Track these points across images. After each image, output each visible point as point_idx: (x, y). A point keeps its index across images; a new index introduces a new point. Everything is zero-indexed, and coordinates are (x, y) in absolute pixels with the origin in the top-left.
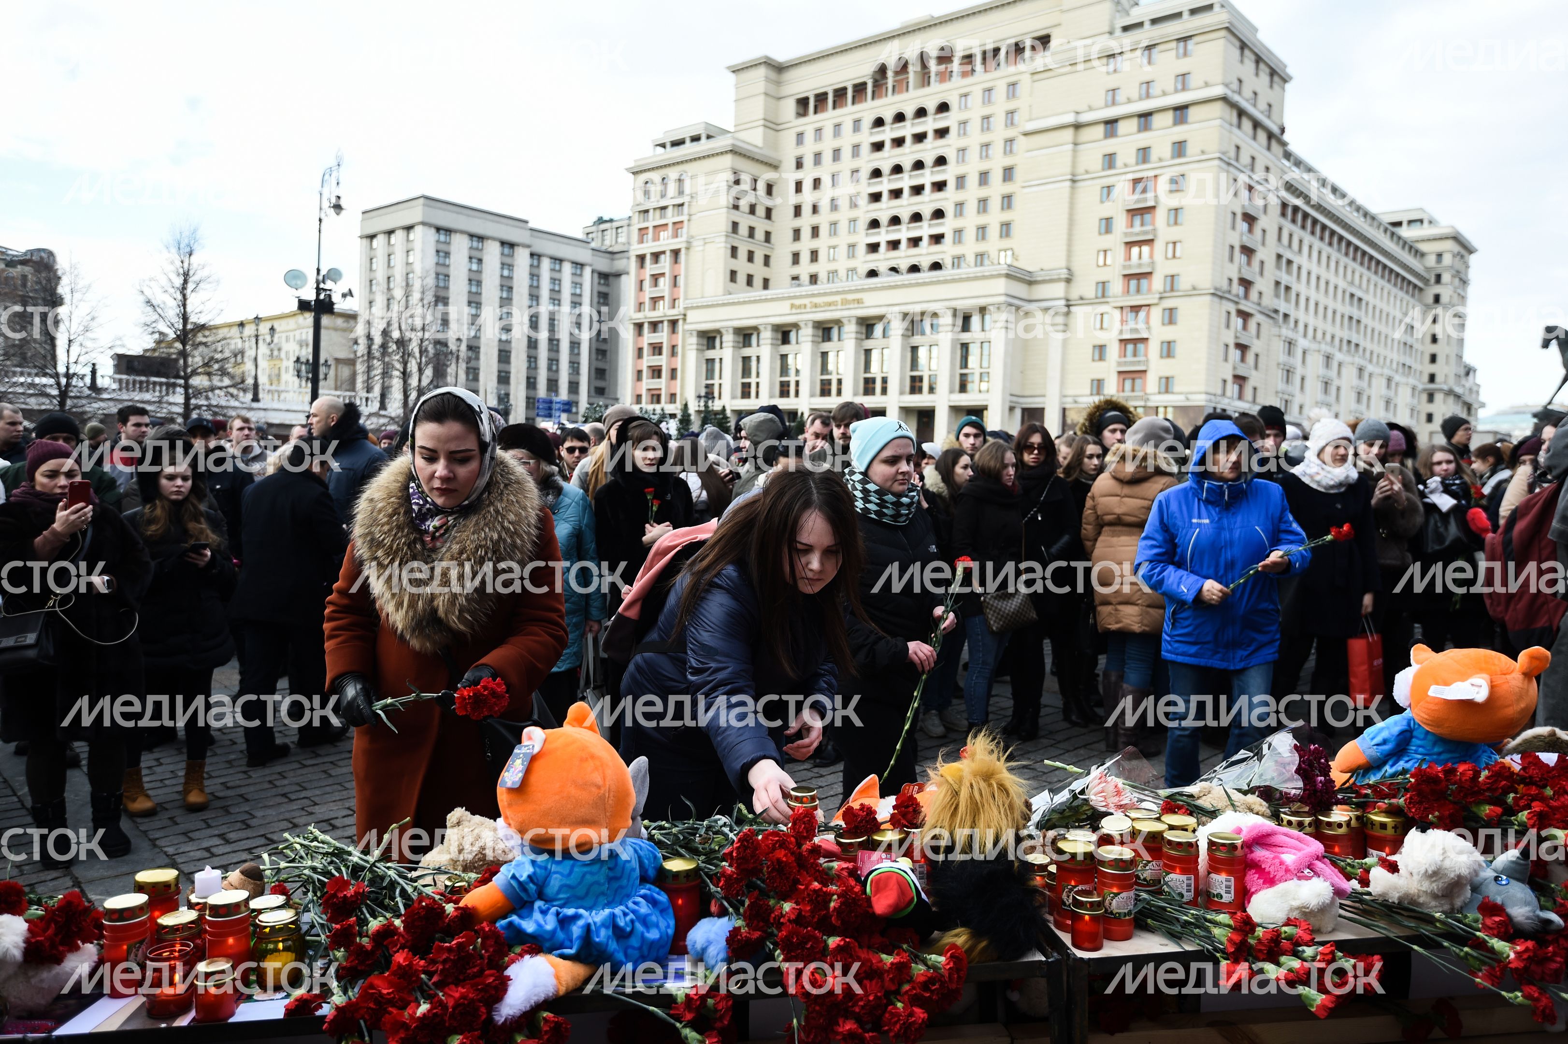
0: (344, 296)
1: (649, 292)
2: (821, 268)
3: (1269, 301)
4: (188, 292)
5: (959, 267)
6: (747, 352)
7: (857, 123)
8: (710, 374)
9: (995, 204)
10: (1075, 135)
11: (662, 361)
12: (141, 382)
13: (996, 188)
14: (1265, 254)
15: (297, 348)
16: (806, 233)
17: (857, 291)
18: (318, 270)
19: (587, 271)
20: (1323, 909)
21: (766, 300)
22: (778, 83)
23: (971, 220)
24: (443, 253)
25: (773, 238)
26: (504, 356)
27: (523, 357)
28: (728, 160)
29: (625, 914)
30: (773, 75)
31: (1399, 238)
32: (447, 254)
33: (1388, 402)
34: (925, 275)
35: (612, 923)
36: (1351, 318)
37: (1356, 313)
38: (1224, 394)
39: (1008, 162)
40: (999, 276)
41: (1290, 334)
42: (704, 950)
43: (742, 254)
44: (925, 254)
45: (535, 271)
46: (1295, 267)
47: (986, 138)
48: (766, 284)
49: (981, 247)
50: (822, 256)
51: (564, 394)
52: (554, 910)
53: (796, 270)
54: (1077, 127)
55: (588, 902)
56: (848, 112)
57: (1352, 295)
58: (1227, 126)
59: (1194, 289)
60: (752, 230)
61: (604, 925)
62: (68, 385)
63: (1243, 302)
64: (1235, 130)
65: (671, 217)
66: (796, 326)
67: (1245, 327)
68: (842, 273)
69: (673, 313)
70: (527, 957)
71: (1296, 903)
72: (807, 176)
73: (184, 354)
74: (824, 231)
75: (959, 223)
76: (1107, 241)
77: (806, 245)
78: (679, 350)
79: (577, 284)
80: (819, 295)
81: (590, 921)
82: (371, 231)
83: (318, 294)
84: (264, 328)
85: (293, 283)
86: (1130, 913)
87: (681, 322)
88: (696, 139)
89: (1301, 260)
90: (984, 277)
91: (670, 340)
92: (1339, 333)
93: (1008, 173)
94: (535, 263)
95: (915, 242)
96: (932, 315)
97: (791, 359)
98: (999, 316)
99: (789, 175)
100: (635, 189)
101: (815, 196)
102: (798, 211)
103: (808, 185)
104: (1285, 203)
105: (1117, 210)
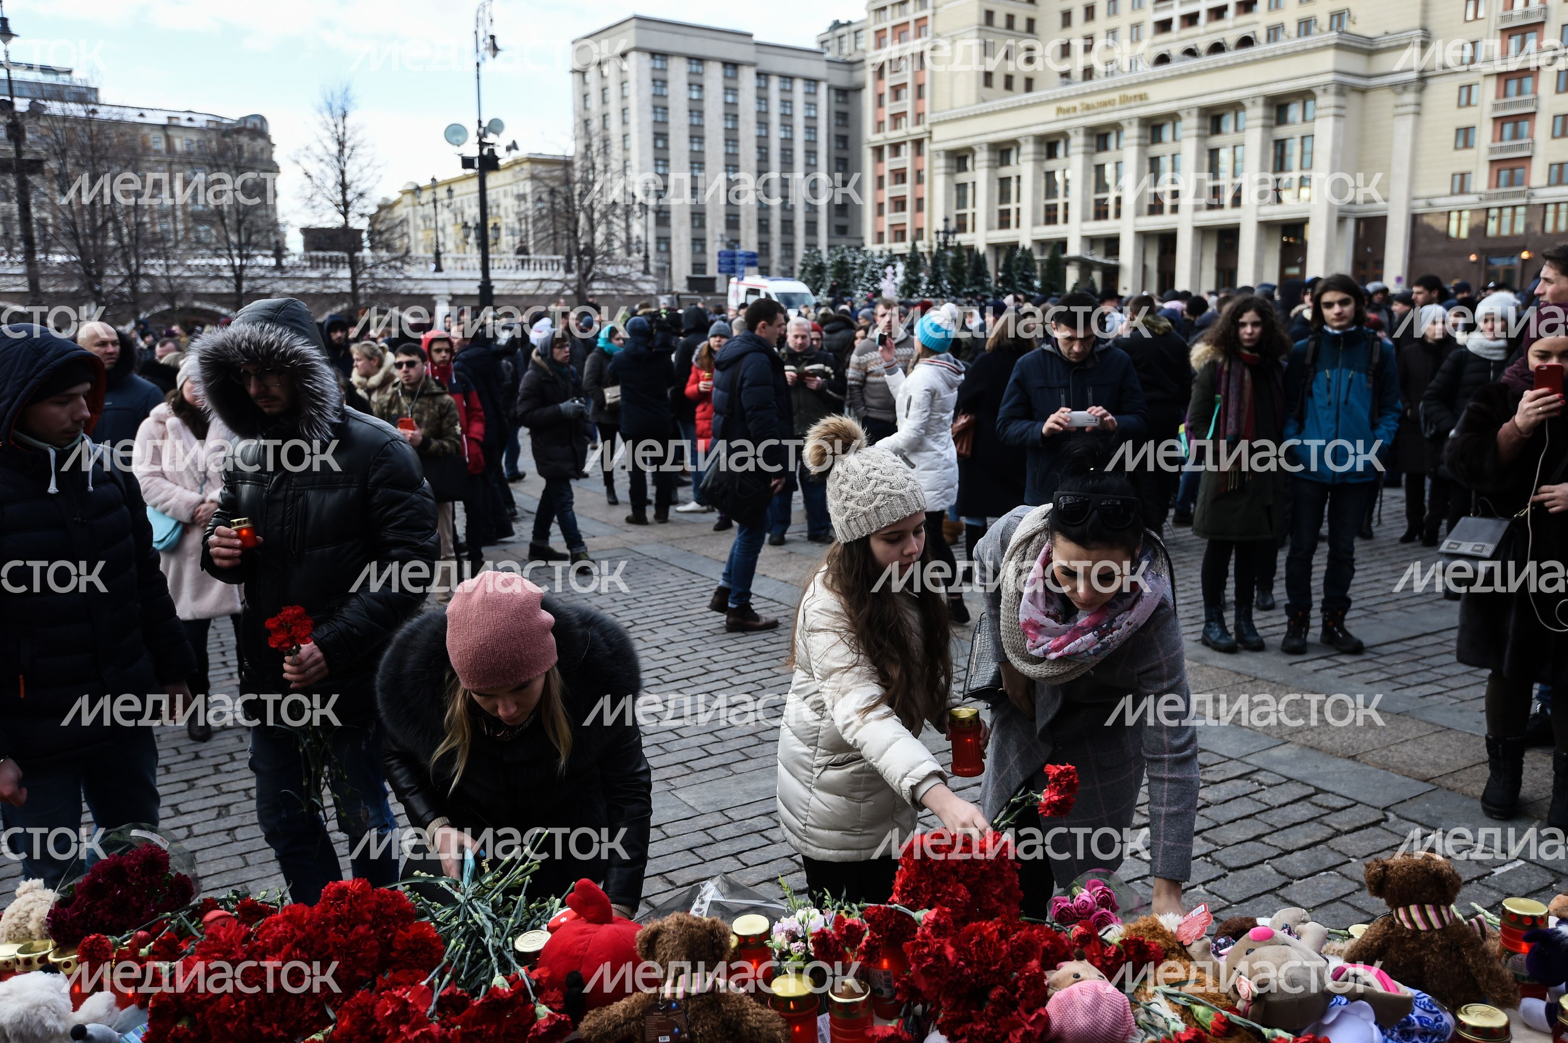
1: (890, 107)
5: (1276, 39)
6: (1005, 172)
8: (961, 202)
11: (907, 190)
16: (1078, 15)
17: (1139, 84)
18: (480, 122)
19: (823, 89)
21: (1028, 105)
24: (660, 82)
25: (1038, 27)
32: (664, 83)
34: (1230, 56)
40: (1326, 47)
44: (1231, 27)
45: (763, 94)
48: (1029, 85)
49: (1306, 11)
51: (800, 237)
60: (1010, 19)
65: (912, 13)
66: (1064, 135)
69: (916, 131)
74: (1100, 11)
77: (1078, 31)
78: (926, 174)
79: (811, 105)
80: (1092, 93)
83: (481, 149)
85: (454, 139)
87: (926, 142)
90: (1309, 51)
91: (914, 163)
94: (763, 83)
95: (1218, 13)
96: (1237, 107)
97: (1058, 177)
98: (1326, 101)
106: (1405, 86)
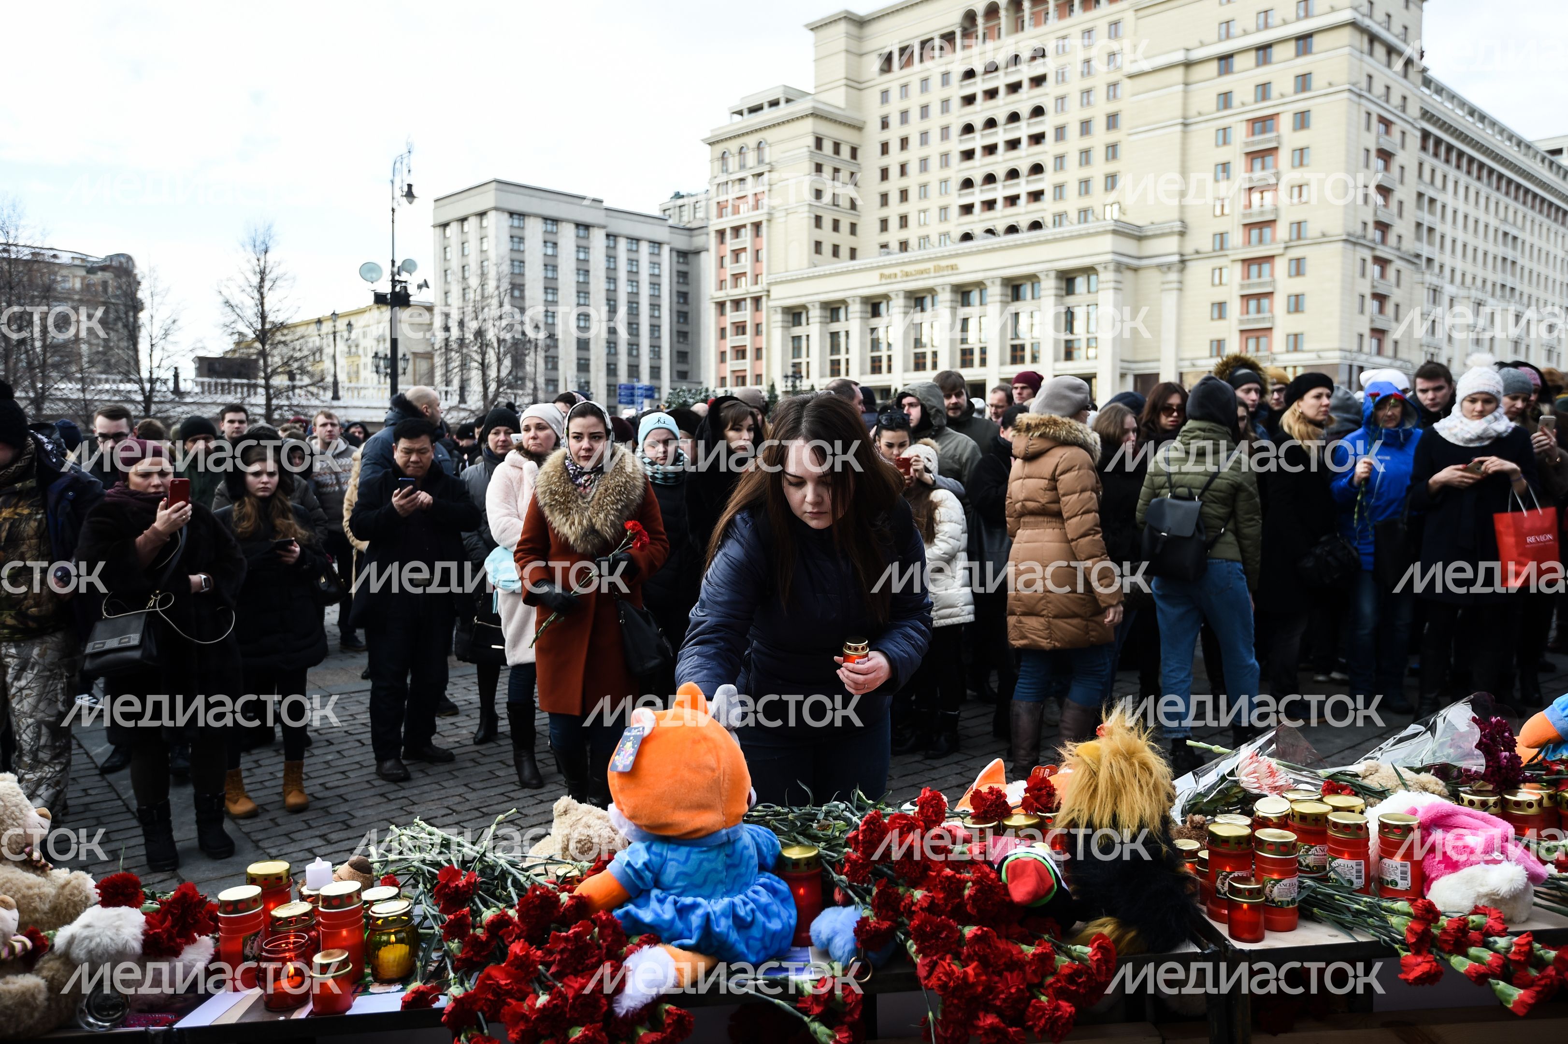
0: (420, 287)
1: (730, 267)
2: (912, 234)
3: (1410, 245)
4: (265, 290)
5: (1060, 225)
6: (835, 327)
7: (946, 77)
8: (796, 352)
9: (1099, 154)
10: (1186, 75)
11: (746, 340)
12: (223, 385)
13: (1100, 137)
14: (1405, 193)
15: (375, 343)
16: (894, 197)
17: (951, 256)
18: (393, 262)
19: (666, 250)
20: (1516, 897)
21: (854, 271)
22: (860, 39)
23: (1073, 174)
24: (517, 239)
25: (859, 205)
26: (583, 343)
27: (603, 343)
28: (808, 126)
29: (745, 904)
30: (853, 30)
31: (1559, 167)
32: (521, 239)
33: (1550, 352)
34: (1025, 236)
35: (732, 912)
36: (1504, 259)
37: (1510, 254)
38: (1360, 350)
39: (1112, 108)
40: (1105, 232)
41: (1435, 281)
42: (830, 940)
43: (827, 223)
44: (1024, 213)
45: (612, 253)
46: (1439, 206)
47: (1086, 84)
48: (853, 254)
49: (1085, 202)
50: (912, 221)
51: (645, 380)
52: (671, 898)
53: (884, 238)
54: (1188, 65)
55: (707, 890)
56: (934, 67)
57: (1506, 234)
58: (1357, 54)
59: (1324, 235)
61: (724, 914)
62: (152, 390)
63: (1380, 247)
64: (1367, 58)
66: (886, 297)
67: (1383, 275)
68: (934, 238)
69: (755, 290)
70: (646, 947)
71: (1484, 890)
72: (893, 136)
73: (263, 354)
74: (913, 194)
75: (1059, 178)
77: (894, 210)
78: (764, 328)
79: (655, 264)
80: (910, 262)
81: (709, 910)
82: (443, 220)
83: (394, 287)
84: (341, 324)
85: (368, 276)
86: (1293, 901)
87: (764, 299)
88: (774, 104)
89: (1446, 198)
90: (1089, 235)
91: (753, 318)
92: (1491, 277)
93: (1112, 121)
94: (612, 243)
95: (1012, 200)
96: (1033, 278)
97: (881, 333)
98: (1107, 276)
99: (874, 136)
100: (712, 161)
101: (903, 157)
102: (885, 174)
103: (895, 146)
104: (1426, 135)
105: (1235, 153)
106: (1169, 267)
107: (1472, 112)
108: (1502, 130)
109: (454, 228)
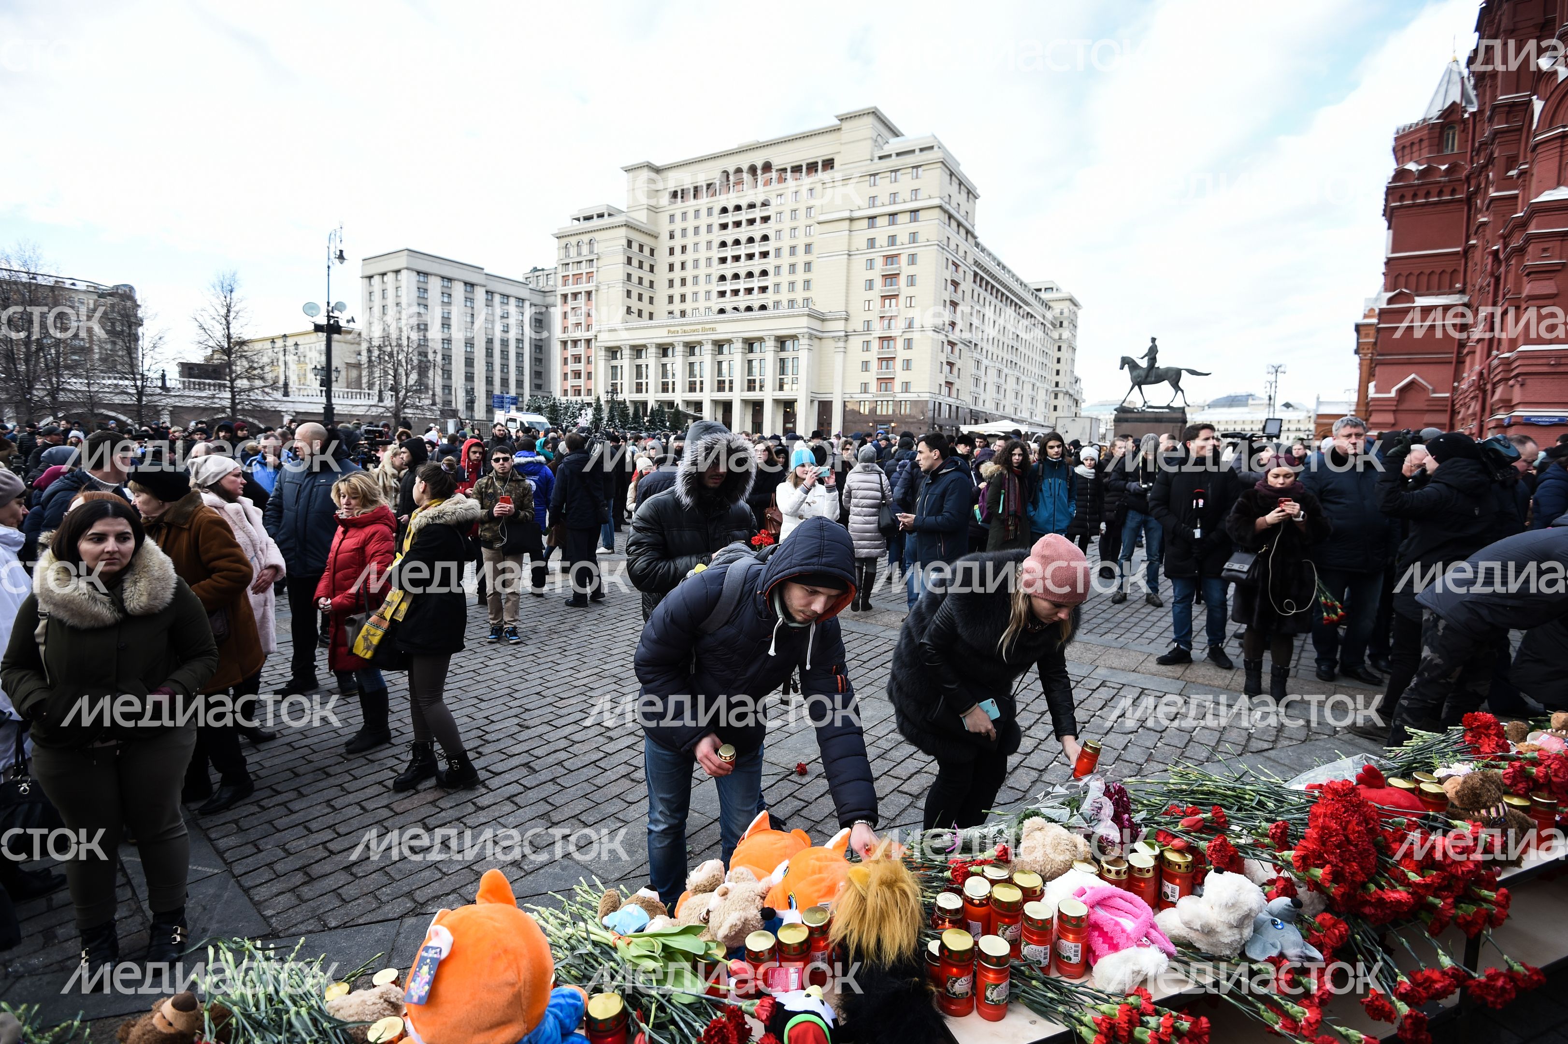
0: (348, 321)
1: (571, 320)
2: (688, 306)
3: (966, 335)
4: (231, 318)
5: (778, 308)
6: (639, 362)
7: (710, 210)
8: (614, 376)
9: (800, 268)
10: (850, 226)
11: (581, 367)
12: (199, 384)
13: (801, 258)
14: (964, 306)
15: (316, 357)
16: (677, 283)
17: (712, 323)
18: (328, 303)
19: (527, 305)
21: (651, 327)
22: (657, 181)
23: (785, 278)
24: (423, 290)
25: (655, 285)
26: (469, 362)
27: (483, 363)
28: (623, 231)
30: (652, 174)
31: (1040, 299)
32: (426, 290)
33: (1033, 399)
34: (756, 314)
36: (1012, 347)
38: (940, 393)
39: (808, 240)
40: (803, 315)
41: (978, 356)
43: (635, 295)
44: (756, 299)
45: (490, 304)
46: (981, 315)
47: (794, 224)
48: (651, 316)
49: (792, 296)
50: (688, 298)
51: (513, 387)
53: (671, 307)
54: (852, 220)
56: (704, 201)
57: (1013, 333)
58: (942, 225)
59: (923, 327)
60: (640, 279)
62: (143, 387)
63: (951, 335)
64: (947, 227)
65: (584, 269)
66: (672, 345)
67: (952, 351)
68: (702, 310)
69: (587, 335)
72: (677, 243)
73: (229, 364)
74: (689, 282)
75: (777, 280)
76: (870, 295)
77: (677, 291)
78: (593, 359)
79: (520, 313)
80: (687, 325)
82: (369, 273)
83: (329, 320)
84: (290, 342)
85: (310, 312)
87: (593, 341)
88: (601, 216)
89: (984, 310)
90: (794, 316)
91: (586, 352)
92: (1006, 357)
93: (808, 248)
94: (490, 298)
95: (749, 291)
96: (761, 340)
97: (669, 367)
99: (664, 243)
100: (559, 249)
101: (683, 258)
102: (671, 267)
103: (678, 250)
104: (976, 274)
105: (876, 275)
106: (839, 338)
107: (999, 264)
108: (1013, 276)
109: (377, 280)
